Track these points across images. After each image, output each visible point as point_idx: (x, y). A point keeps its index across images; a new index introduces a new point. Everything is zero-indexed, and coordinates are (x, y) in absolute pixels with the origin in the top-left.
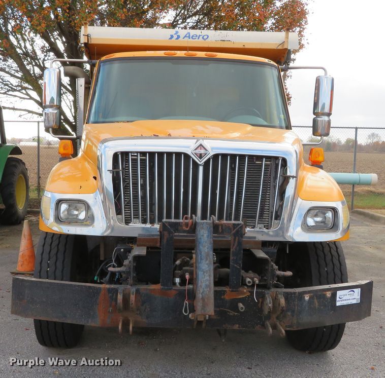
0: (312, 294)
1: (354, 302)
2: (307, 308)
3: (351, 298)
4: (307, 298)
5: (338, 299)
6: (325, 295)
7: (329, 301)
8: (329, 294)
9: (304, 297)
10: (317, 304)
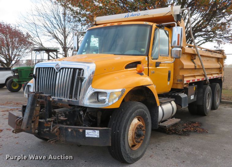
0: (72, 129)
1: (96, 136)
2: (70, 135)
3: (94, 134)
4: (70, 130)
5: (86, 133)
6: (79, 131)
7: (81, 134)
8: (81, 131)
9: (68, 130)
10: (75, 134)
